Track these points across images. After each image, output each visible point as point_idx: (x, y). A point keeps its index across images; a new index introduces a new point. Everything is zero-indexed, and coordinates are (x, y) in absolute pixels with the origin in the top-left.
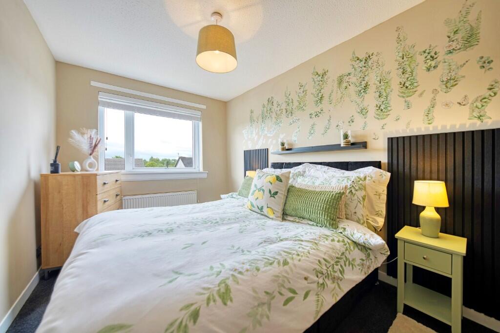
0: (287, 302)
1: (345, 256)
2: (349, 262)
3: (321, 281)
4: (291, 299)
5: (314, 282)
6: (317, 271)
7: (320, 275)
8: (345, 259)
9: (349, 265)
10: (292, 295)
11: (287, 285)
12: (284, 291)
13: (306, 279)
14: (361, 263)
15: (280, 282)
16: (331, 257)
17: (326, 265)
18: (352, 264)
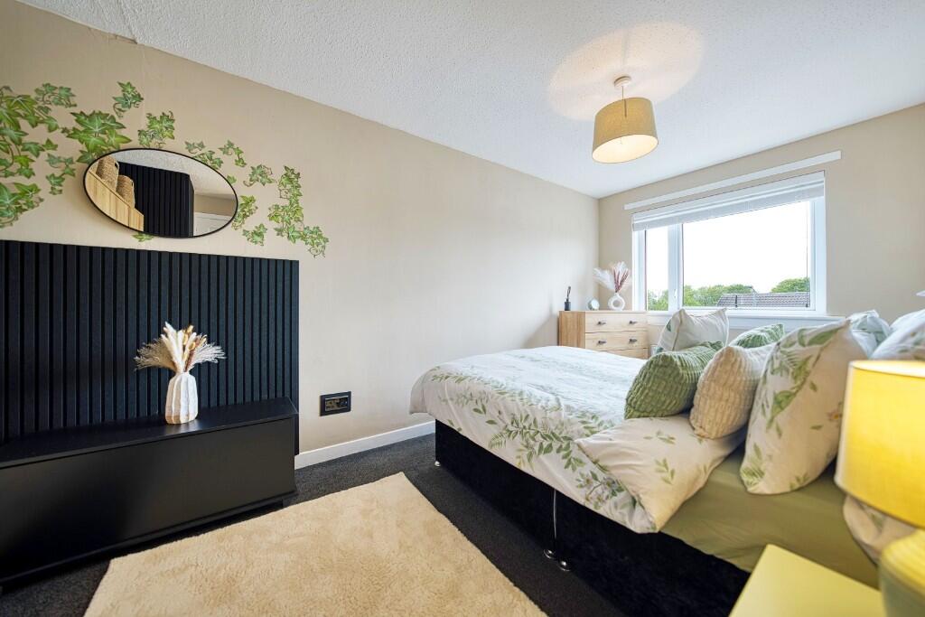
0: (476, 410)
1: (569, 444)
2: (568, 455)
3: (511, 428)
4: (480, 412)
5: (504, 422)
6: (514, 418)
7: (515, 424)
8: (564, 446)
9: (564, 457)
10: (481, 410)
11: (484, 402)
12: (479, 402)
13: (500, 412)
14: (588, 475)
15: (483, 397)
16: (545, 426)
17: (530, 425)
18: (570, 460)
